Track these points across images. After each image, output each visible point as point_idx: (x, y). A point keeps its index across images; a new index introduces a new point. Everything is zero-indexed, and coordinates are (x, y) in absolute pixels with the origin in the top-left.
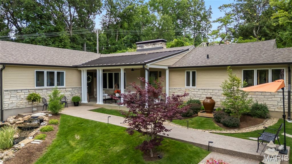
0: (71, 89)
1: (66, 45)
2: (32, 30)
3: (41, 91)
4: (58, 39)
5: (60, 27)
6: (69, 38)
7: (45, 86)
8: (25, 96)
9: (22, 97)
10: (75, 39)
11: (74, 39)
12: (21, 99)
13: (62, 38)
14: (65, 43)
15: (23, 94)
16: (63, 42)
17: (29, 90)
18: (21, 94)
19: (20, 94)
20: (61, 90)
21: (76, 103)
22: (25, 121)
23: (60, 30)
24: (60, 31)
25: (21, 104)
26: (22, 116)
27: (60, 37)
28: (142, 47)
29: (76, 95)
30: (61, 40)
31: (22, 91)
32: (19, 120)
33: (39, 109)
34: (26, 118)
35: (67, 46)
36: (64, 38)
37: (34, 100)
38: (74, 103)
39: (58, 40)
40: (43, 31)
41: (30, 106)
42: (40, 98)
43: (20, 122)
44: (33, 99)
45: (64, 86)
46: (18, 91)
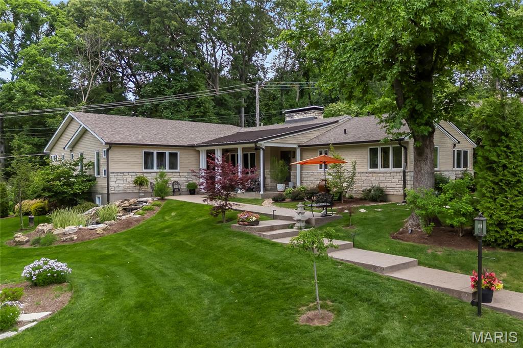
0: (186, 174)
1: (207, 112)
2: (156, 90)
3: (149, 174)
4: (195, 102)
5: (197, 83)
6: (213, 99)
7: (155, 169)
8: (132, 179)
9: (129, 180)
10: (224, 101)
11: (222, 100)
12: (128, 183)
13: (201, 100)
14: (205, 107)
15: (130, 176)
16: (202, 107)
17: (136, 173)
18: (128, 176)
19: (126, 177)
20: (174, 174)
21: (192, 191)
22: (130, 205)
23: (197, 87)
24: (197, 90)
25: (128, 188)
26: (128, 200)
27: (198, 99)
28: (292, 117)
29: (194, 181)
30: (199, 103)
31: (129, 174)
32: (125, 204)
33: (146, 194)
34: (132, 201)
35: (209, 113)
36: (203, 101)
37: (141, 184)
38: (190, 191)
39: (194, 104)
40: (172, 90)
41: (137, 191)
42: (147, 181)
43: (125, 205)
44: (140, 182)
45: (178, 170)
46: (125, 174)
